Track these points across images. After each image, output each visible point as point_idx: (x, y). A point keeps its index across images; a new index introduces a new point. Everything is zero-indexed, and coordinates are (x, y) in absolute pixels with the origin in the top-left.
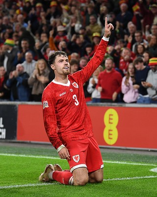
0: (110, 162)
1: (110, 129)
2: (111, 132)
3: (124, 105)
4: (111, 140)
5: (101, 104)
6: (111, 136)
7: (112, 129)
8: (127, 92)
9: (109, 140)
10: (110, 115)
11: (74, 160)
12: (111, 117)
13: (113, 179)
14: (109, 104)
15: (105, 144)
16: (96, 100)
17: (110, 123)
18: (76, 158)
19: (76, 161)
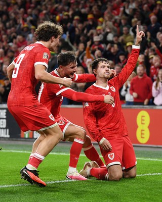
0: (142, 159)
1: (142, 129)
2: (143, 132)
3: (155, 107)
4: (144, 139)
5: (134, 106)
6: (143, 136)
7: (144, 129)
8: (157, 96)
9: (142, 139)
10: (143, 116)
11: (109, 158)
12: (143, 119)
13: (145, 175)
14: (141, 106)
15: (138, 143)
16: (129, 103)
17: (142, 124)
18: (111, 156)
19: (111, 159)
